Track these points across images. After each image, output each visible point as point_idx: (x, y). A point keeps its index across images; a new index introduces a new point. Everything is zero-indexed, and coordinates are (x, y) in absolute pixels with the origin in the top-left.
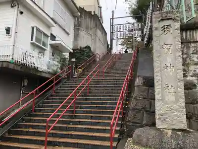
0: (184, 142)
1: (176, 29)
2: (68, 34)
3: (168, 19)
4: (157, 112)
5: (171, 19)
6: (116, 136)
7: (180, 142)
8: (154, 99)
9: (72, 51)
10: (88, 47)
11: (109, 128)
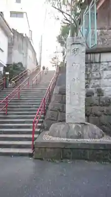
0: (82, 132)
1: (83, 52)
2: (2, 51)
3: (77, 44)
4: (67, 112)
5: (79, 44)
6: (38, 130)
7: (80, 132)
8: (65, 103)
9: (6, 66)
10: (20, 64)
11: (32, 125)
